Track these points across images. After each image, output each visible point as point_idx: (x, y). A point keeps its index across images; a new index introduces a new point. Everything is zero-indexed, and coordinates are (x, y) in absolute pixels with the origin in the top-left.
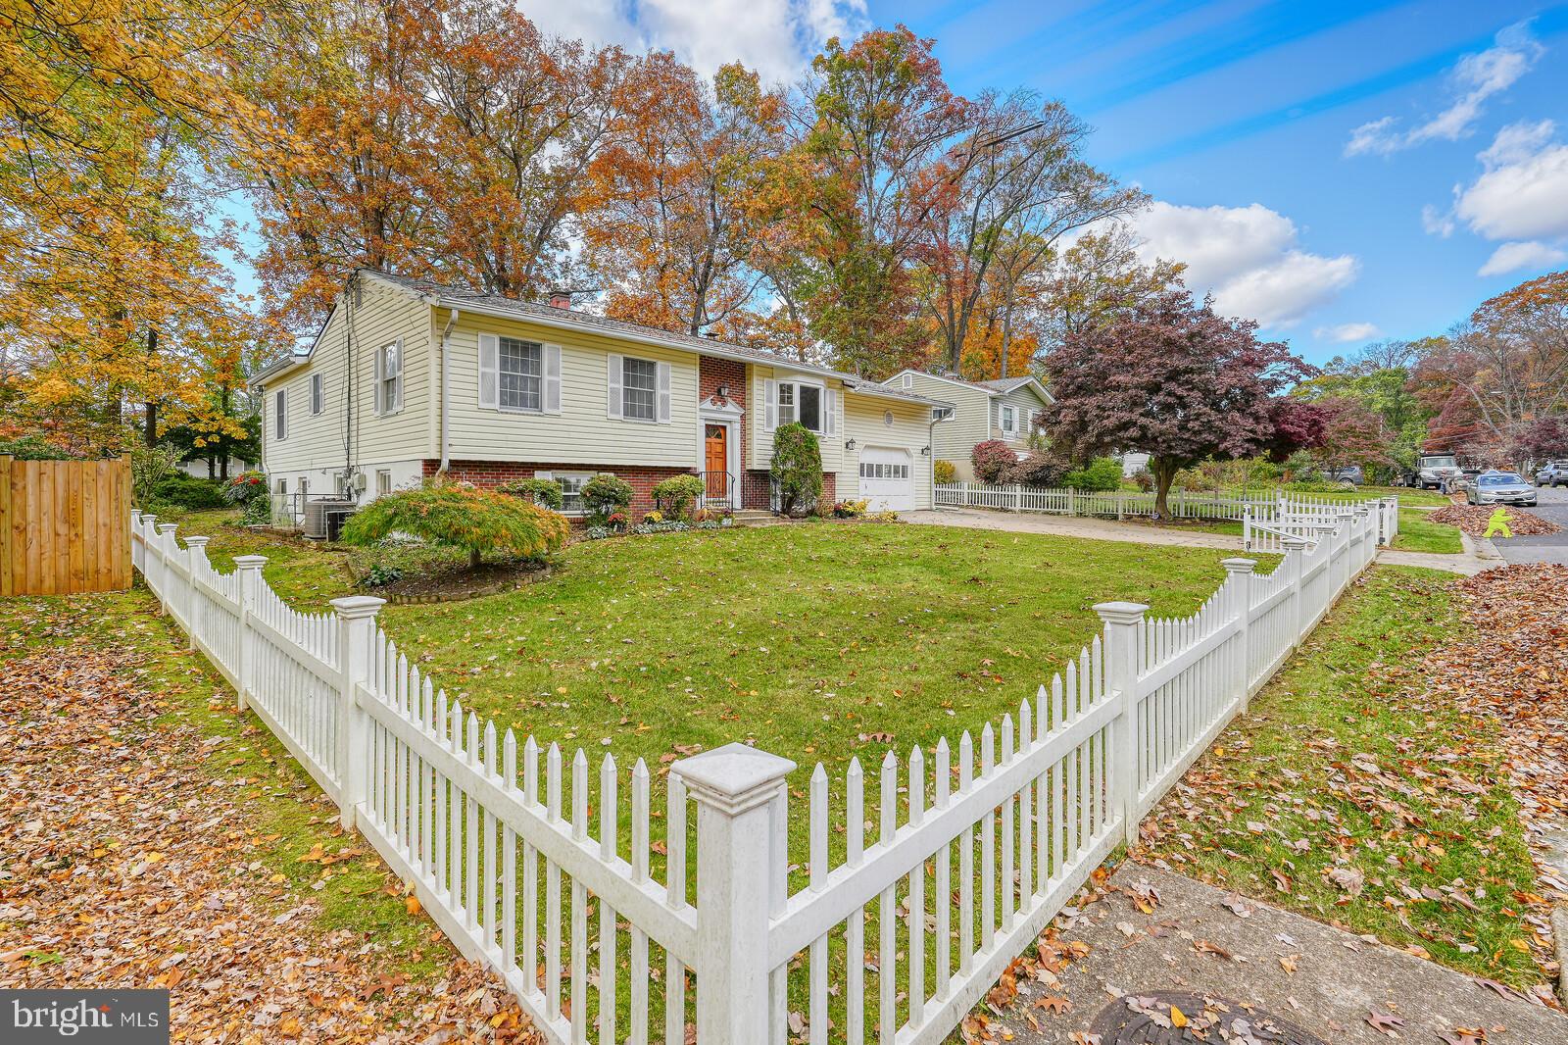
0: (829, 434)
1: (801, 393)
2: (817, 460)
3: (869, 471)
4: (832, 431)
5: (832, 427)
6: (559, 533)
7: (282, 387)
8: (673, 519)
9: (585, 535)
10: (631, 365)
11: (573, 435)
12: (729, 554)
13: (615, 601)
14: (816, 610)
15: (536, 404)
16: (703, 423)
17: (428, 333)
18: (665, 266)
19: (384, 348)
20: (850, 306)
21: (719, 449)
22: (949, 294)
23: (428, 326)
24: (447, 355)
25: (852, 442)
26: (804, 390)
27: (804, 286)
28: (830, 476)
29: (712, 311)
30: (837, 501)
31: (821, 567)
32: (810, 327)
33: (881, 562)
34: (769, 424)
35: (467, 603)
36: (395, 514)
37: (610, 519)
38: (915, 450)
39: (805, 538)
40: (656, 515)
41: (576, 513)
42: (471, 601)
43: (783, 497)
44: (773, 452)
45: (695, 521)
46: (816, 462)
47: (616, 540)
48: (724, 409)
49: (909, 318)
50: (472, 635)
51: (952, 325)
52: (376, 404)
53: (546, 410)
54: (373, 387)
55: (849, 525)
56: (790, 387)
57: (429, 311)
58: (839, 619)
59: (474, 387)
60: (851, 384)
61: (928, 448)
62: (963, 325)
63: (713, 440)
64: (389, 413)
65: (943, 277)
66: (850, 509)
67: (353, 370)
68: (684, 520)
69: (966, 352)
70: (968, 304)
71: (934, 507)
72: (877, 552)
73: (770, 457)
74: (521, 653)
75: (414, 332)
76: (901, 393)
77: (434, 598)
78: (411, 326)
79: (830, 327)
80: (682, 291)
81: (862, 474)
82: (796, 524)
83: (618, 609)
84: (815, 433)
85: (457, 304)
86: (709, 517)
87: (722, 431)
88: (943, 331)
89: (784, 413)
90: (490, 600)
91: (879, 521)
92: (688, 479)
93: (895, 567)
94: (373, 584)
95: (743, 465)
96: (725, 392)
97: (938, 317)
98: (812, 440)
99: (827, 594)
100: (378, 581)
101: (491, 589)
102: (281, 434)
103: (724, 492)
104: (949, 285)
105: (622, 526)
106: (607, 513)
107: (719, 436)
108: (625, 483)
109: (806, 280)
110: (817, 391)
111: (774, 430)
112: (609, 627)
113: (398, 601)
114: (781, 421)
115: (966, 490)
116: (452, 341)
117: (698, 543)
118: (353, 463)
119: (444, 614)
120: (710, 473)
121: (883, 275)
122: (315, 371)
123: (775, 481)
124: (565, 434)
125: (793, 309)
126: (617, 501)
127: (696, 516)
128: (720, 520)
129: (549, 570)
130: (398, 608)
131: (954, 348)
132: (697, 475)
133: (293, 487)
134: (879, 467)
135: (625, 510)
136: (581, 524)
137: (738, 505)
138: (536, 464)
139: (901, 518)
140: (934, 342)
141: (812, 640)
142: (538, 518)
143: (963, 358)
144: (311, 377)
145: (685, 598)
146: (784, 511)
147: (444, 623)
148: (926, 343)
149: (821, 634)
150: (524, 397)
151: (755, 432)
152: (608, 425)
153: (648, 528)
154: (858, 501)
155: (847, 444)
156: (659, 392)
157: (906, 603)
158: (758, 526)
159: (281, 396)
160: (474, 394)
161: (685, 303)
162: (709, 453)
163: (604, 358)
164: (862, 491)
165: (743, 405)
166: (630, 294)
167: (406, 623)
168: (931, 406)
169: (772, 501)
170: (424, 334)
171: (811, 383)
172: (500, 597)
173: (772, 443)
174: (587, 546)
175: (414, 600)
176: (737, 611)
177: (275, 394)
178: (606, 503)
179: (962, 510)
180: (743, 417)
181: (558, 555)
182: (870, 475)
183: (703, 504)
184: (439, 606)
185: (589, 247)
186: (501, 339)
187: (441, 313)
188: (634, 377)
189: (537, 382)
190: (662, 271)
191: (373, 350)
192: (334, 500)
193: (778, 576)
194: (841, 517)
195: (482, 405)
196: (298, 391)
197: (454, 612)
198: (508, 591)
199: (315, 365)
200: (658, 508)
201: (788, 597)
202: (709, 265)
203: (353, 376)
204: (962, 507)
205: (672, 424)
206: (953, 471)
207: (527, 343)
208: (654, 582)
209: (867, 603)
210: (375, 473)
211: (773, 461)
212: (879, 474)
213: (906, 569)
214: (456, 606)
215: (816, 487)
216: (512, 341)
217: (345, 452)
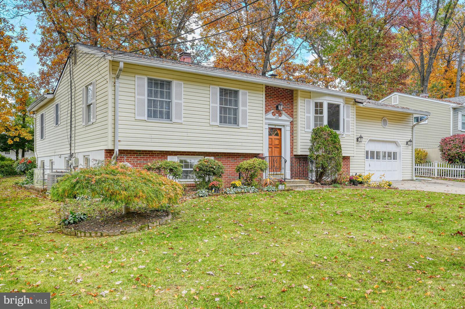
0: (346, 133)
1: (328, 108)
2: (339, 149)
3: (372, 155)
4: (348, 131)
5: (348, 128)
6: (177, 194)
7: (42, 112)
8: (249, 185)
9: (195, 195)
10: (224, 92)
11: (189, 134)
12: (282, 209)
13: (206, 241)
14: (344, 254)
15: (168, 116)
16: (267, 127)
17: (108, 77)
18: (247, 38)
19: (87, 87)
20: (357, 56)
21: (277, 142)
22: (421, 45)
23: (108, 72)
24: (118, 89)
25: (361, 137)
26: (330, 106)
27: (328, 47)
28: (346, 159)
29: (274, 64)
30: (351, 174)
31: (344, 219)
32: (332, 71)
33: (386, 217)
34: (309, 128)
35: (117, 238)
36: (77, 182)
37: (210, 185)
38: (402, 142)
39: (332, 198)
40: (238, 183)
41: (190, 181)
42: (120, 237)
43: (317, 172)
44: (311, 144)
45: (262, 186)
46: (338, 150)
47: (213, 198)
48: (280, 118)
49: (394, 63)
50: (112, 263)
51: (423, 66)
52: (83, 119)
53: (174, 120)
54: (81, 109)
55: (360, 190)
56: (321, 105)
57: (108, 64)
58: (361, 263)
59: (133, 107)
60: (360, 101)
61: (411, 141)
62: (430, 65)
63: (274, 137)
64: (90, 123)
65: (417, 36)
66: (360, 179)
67: (73, 100)
68: (255, 186)
69: (432, 81)
70: (434, 52)
71: (415, 178)
72: (382, 209)
73: (309, 147)
74: (138, 279)
75: (100, 77)
76: (393, 106)
77: (99, 234)
78: (99, 74)
79: (345, 70)
80: (257, 52)
81: (367, 158)
82: (326, 189)
83: (208, 246)
84: (338, 132)
85: (123, 59)
86: (271, 183)
87: (279, 132)
88: (416, 70)
89: (318, 119)
90: (130, 237)
91: (379, 187)
92: (257, 161)
93: (396, 221)
94: (69, 223)
95: (292, 152)
96: (281, 108)
97: (414, 61)
98: (336, 136)
99: (351, 242)
100: (72, 221)
101: (133, 228)
102: (42, 137)
103: (280, 169)
104: (421, 41)
105: (217, 189)
106: (209, 181)
107: (277, 135)
108: (220, 163)
109: (330, 43)
110: (338, 106)
111: (311, 130)
112: (200, 260)
113: (79, 235)
114: (316, 125)
115: (436, 168)
116: (120, 81)
117: (263, 201)
118: (73, 152)
119: (101, 245)
120: (271, 157)
121: (378, 37)
122: (57, 102)
123: (312, 162)
124: (185, 134)
125: (322, 61)
126: (214, 174)
127: (263, 183)
128: (277, 186)
129: (170, 217)
130: (78, 239)
131: (424, 80)
132: (263, 158)
133: (47, 165)
134: (378, 153)
135: (220, 179)
136: (194, 188)
137: (288, 176)
138: (168, 152)
139: (394, 185)
140: (411, 77)
141: (342, 280)
142: (164, 185)
143: (429, 86)
144: (55, 105)
145: (252, 240)
146: (317, 180)
147: (99, 253)
148: (406, 76)
149: (349, 275)
150: (161, 112)
151: (299, 132)
152: (210, 128)
153: (233, 190)
154: (365, 174)
155: (357, 139)
156: (241, 108)
157: (411, 250)
158: (301, 189)
159: (42, 116)
160: (133, 111)
161: (258, 59)
162: (271, 146)
163: (208, 89)
164: (367, 167)
165: (292, 116)
166: (227, 55)
167: (78, 251)
168: (412, 114)
169: (310, 174)
170: (106, 77)
171: (335, 101)
172: (137, 234)
173: (310, 138)
174: (195, 201)
175: (88, 234)
176: (287, 252)
177: (40, 115)
178: (209, 175)
179: (434, 181)
180: (292, 123)
181: (177, 207)
182: (372, 157)
183: (267, 176)
184: (100, 240)
185: (205, 30)
186: (149, 79)
187: (114, 64)
188: (226, 100)
189: (169, 104)
190: (246, 41)
191: (81, 89)
192: (62, 172)
193: (314, 225)
194: (354, 184)
195: (137, 118)
196: (49, 112)
197: (108, 244)
198: (144, 230)
199: (56, 98)
200: (240, 178)
201: (322, 242)
202: (272, 36)
203: (73, 104)
204: (433, 178)
205: (249, 128)
206: (426, 155)
207: (163, 81)
208: (233, 228)
209: (380, 250)
210: (82, 157)
211: (311, 150)
212: (378, 158)
213: (405, 223)
214: (110, 240)
215: (337, 166)
216: (155, 80)
217: (69, 146)
